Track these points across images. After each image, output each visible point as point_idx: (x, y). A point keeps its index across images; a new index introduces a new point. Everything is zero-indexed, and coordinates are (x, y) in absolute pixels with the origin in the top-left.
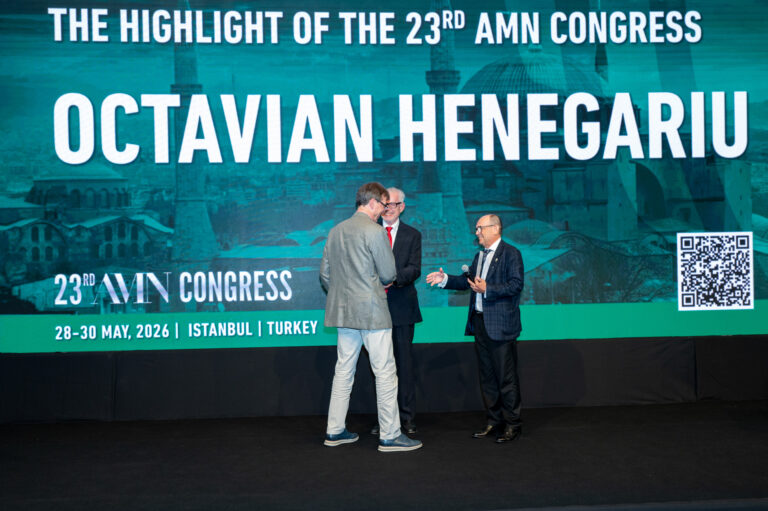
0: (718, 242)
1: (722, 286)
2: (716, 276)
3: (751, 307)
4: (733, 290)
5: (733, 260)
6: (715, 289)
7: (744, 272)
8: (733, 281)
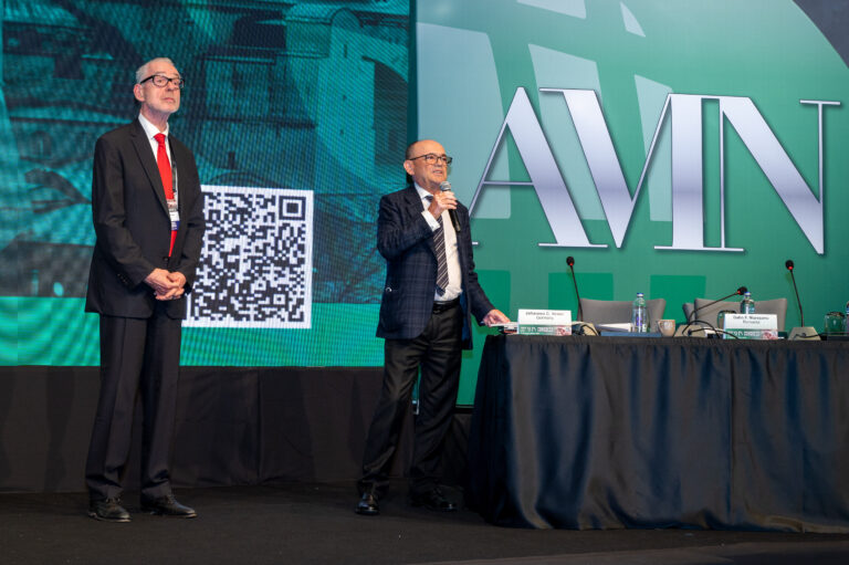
0: (241, 204)
1: (246, 285)
2: (236, 265)
3: (307, 324)
4: (270, 292)
5: (271, 240)
6: (231, 289)
7: (293, 261)
8: (270, 277)
